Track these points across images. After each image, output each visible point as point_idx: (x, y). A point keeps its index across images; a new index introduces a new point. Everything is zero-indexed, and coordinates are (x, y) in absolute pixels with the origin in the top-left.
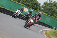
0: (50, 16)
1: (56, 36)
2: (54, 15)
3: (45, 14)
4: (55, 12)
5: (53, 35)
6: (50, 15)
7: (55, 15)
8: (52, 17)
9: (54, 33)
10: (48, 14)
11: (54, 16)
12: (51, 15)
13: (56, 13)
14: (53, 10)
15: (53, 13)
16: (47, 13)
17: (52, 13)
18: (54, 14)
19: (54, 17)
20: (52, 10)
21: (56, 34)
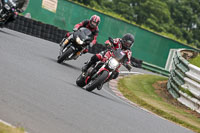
0: (134, 23)
1: (156, 94)
2: (149, 20)
3: (119, 17)
4: (153, 12)
5: (145, 91)
6: (134, 20)
7: (154, 23)
8: (143, 27)
9: (150, 83)
10: (128, 19)
11: (148, 24)
12: (140, 20)
13: (155, 15)
14: (146, 4)
15: (146, 14)
16: (125, 13)
17: (142, 12)
18: (150, 17)
19: (148, 29)
20: (141, 4)
21: (155, 86)
